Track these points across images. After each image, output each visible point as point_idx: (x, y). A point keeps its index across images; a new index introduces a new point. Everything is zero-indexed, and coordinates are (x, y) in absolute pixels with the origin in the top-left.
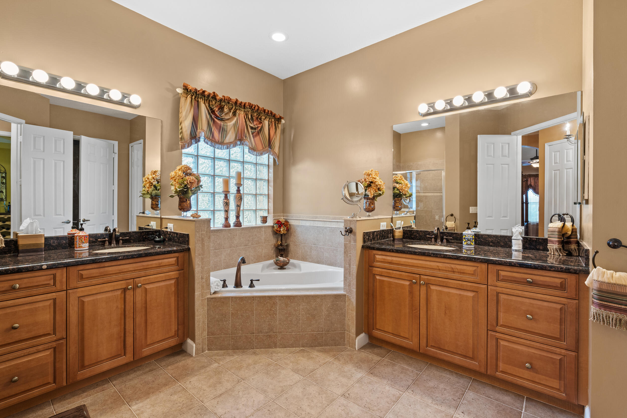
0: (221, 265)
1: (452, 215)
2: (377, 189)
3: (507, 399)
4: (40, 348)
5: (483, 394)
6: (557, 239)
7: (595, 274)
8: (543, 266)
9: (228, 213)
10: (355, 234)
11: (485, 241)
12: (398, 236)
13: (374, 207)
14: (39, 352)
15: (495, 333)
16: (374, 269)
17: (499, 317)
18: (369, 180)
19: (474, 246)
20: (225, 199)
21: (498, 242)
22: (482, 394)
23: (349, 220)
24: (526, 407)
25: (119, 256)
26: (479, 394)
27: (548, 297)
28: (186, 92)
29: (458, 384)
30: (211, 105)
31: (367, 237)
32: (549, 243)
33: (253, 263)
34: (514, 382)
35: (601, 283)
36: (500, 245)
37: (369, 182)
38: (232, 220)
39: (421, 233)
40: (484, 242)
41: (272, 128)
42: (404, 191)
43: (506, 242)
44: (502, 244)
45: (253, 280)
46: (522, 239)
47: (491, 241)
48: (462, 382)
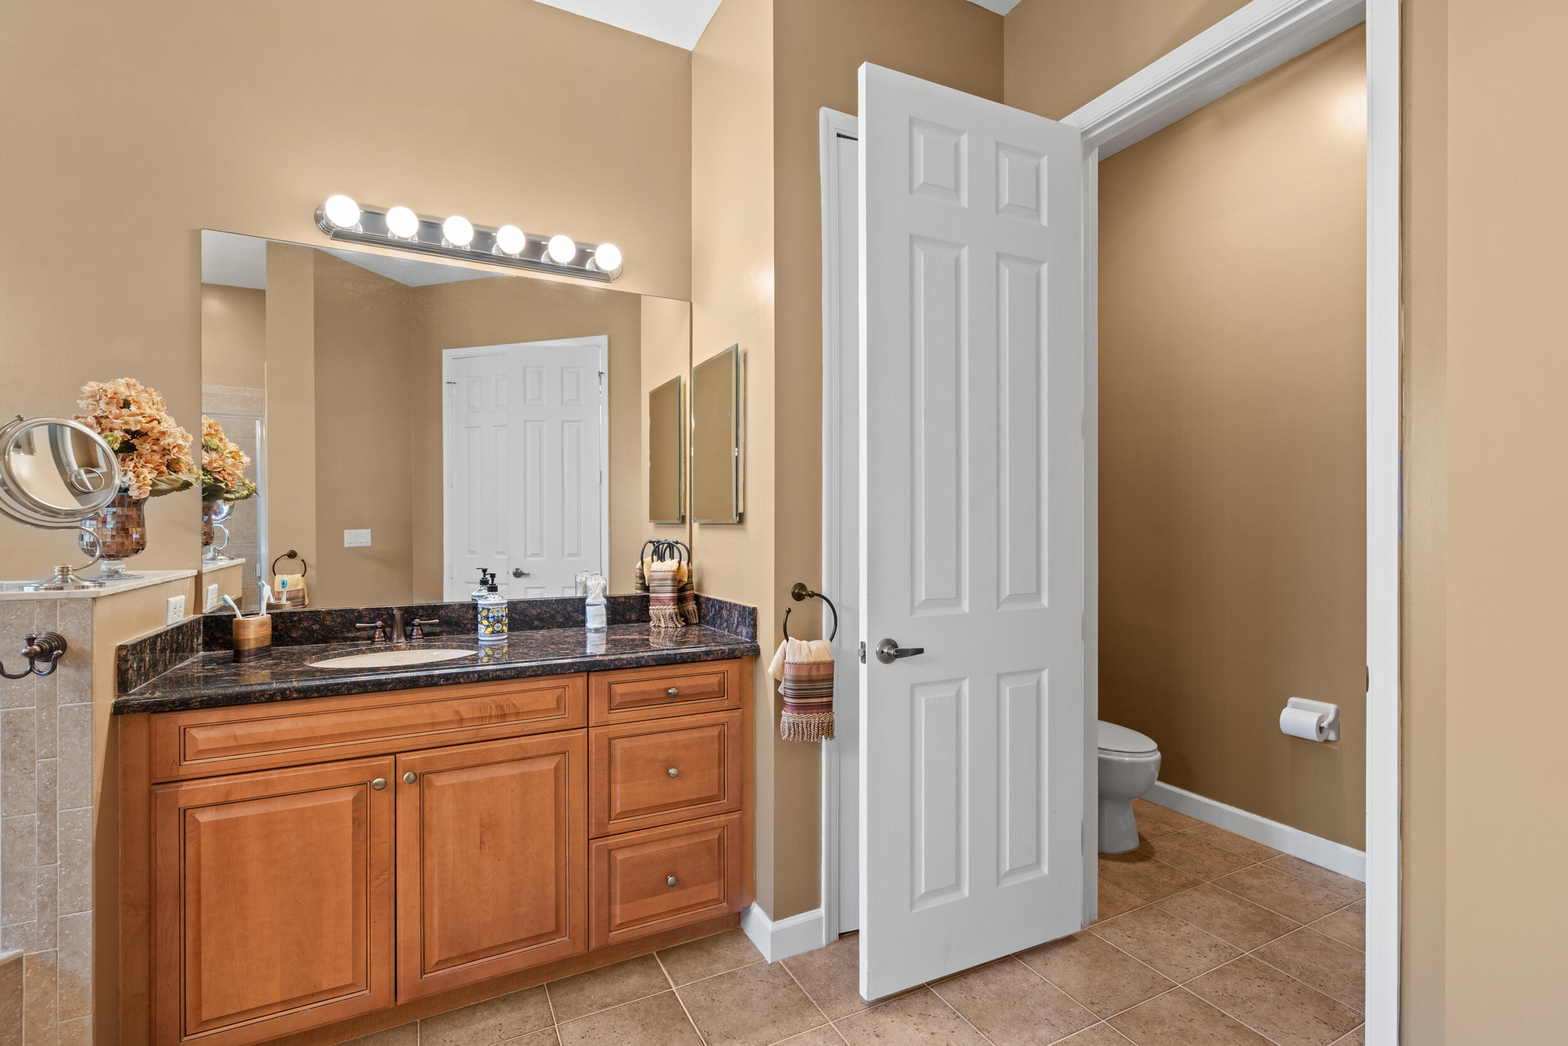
1: (292, 555)
2: (162, 463)
3: (633, 982)
5: (591, 1006)
6: (671, 595)
7: (789, 652)
8: (694, 654)
10: (83, 661)
11: (522, 618)
12: (256, 640)
13: (143, 536)
15: (605, 841)
16: (186, 786)
17: (613, 795)
18: (126, 423)
19: (506, 636)
21: (553, 617)
22: (590, 1009)
23: (40, 602)
24: (669, 973)
26: (585, 1014)
27: (701, 717)
29: (528, 1027)
31: (135, 665)
32: (654, 605)
34: (645, 932)
35: (798, 666)
36: (556, 622)
37: (127, 431)
39: (328, 618)
40: (519, 622)
42: (231, 478)
43: (568, 612)
44: (561, 620)
46: (606, 602)
47: (536, 616)
48: (532, 1012)
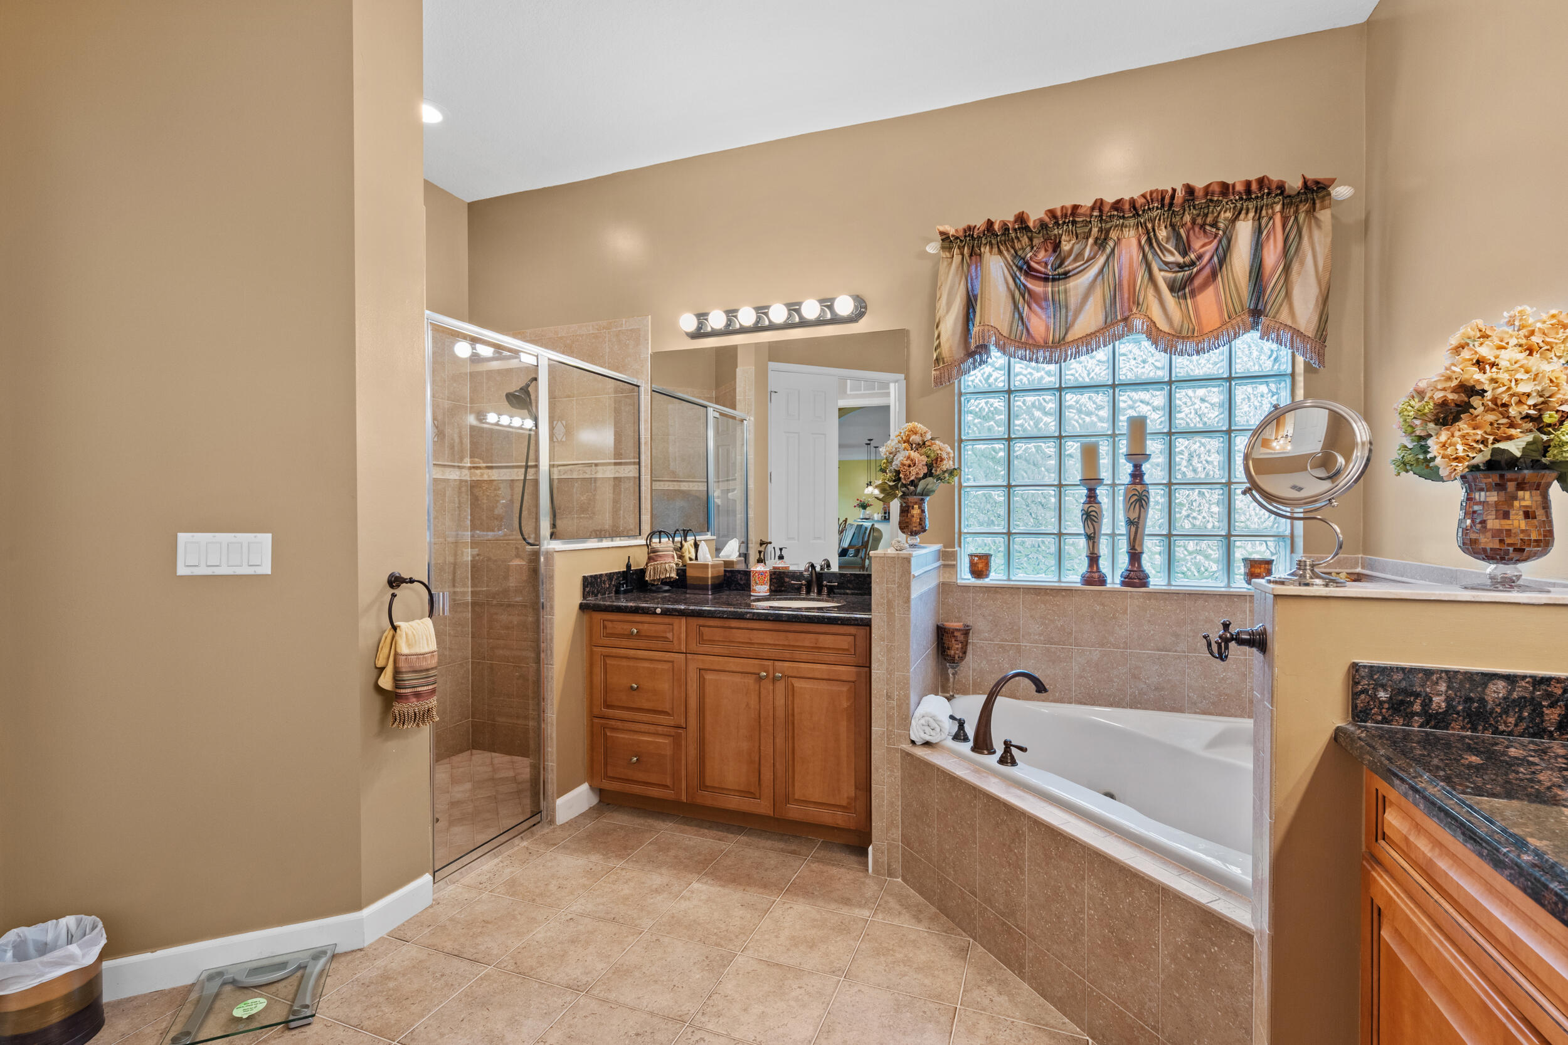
0: (1070, 690)
4: (660, 729)
9: (1094, 542)
14: (656, 734)
20: (1090, 502)
25: (747, 613)
28: (947, 244)
30: (1020, 249)
33: (1195, 713)
38: (1114, 568)
41: (1272, 241)
45: (1013, 743)
